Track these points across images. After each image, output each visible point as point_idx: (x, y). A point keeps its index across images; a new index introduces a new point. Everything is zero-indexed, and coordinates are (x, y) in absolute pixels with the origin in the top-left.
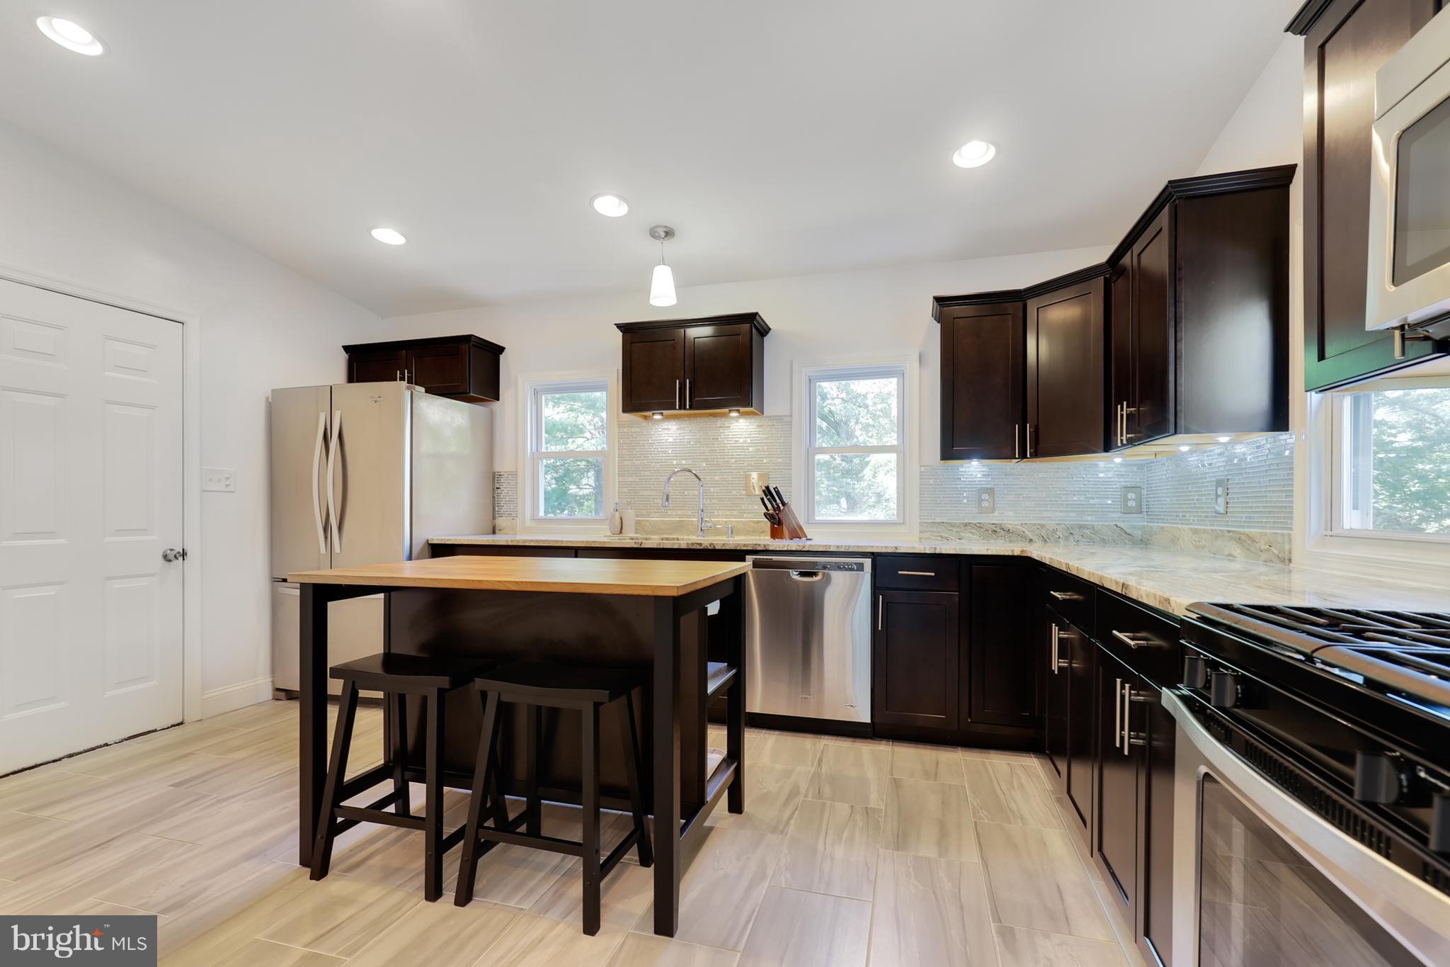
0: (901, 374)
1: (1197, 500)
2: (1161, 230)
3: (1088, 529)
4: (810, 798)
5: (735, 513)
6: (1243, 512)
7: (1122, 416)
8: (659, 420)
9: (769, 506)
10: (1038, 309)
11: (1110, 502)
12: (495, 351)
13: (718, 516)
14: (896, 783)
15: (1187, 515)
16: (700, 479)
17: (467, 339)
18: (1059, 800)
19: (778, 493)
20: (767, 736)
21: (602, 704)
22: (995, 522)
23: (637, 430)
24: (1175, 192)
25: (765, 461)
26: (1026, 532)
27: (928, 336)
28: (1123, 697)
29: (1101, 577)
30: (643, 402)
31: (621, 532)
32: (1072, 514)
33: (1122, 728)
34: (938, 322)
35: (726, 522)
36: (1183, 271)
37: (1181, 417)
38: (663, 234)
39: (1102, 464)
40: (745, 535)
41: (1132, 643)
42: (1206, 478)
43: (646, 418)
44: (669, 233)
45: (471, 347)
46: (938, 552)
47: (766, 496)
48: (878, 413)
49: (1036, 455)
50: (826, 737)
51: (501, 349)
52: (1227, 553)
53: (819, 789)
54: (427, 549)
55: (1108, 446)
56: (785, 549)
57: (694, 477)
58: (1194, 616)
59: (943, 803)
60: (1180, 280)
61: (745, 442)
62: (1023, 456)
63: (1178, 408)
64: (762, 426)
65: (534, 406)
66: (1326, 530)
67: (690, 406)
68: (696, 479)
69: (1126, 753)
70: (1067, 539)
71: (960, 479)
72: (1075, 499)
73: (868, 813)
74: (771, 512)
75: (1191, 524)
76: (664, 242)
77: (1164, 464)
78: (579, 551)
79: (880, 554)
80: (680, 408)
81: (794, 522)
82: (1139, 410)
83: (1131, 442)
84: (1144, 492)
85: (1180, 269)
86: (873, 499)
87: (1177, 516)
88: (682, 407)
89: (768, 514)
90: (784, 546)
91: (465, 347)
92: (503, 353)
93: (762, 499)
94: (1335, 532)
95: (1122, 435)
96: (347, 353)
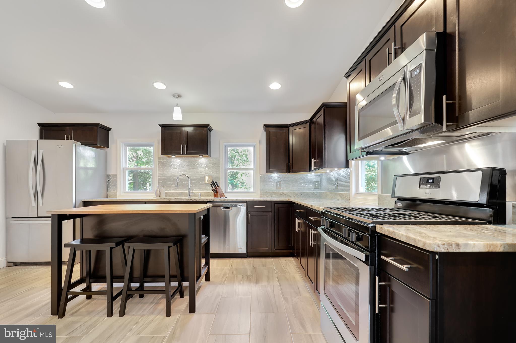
0: (254, 146)
1: (331, 185)
2: (321, 114)
3: (306, 193)
4: (230, 275)
5: (201, 189)
6: (340, 188)
7: (313, 162)
8: (174, 158)
9: (213, 187)
10: (292, 130)
11: (311, 185)
12: (108, 130)
13: (195, 190)
14: (255, 269)
15: (329, 189)
16: (189, 178)
17: (97, 125)
18: (299, 268)
19: (216, 183)
20: (214, 260)
21: (171, 247)
22: (281, 191)
23: (166, 161)
24: (325, 105)
25: (211, 172)
26: (290, 194)
27: (262, 136)
28: (311, 233)
29: (307, 204)
30: (169, 151)
31: (160, 196)
32: (302, 189)
33: (311, 241)
34: (265, 131)
35: (198, 192)
36: (326, 126)
37: (326, 163)
38: (177, 96)
39: (309, 175)
40: (204, 196)
41: (313, 219)
42: (333, 179)
43: (169, 157)
44: (179, 96)
45: (99, 128)
46: (266, 200)
47: (212, 184)
48: (242, 155)
49: (292, 172)
50: (233, 259)
51: (110, 129)
52: (337, 198)
53: (232, 273)
54: (82, 203)
55: (310, 170)
56: (220, 200)
57: (187, 177)
58: (324, 210)
59: (268, 272)
60: (326, 128)
61: (204, 166)
62: (289, 172)
63: (325, 161)
64: (210, 161)
65: (124, 151)
66: (356, 192)
67: (186, 153)
68: (188, 178)
69: (312, 246)
70: (300, 196)
71: (271, 179)
72: (302, 185)
73: (247, 277)
74: (214, 189)
75: (330, 191)
76: (178, 99)
77: (324, 175)
78: (146, 203)
79: (249, 201)
80: (182, 154)
81: (221, 192)
82: (317, 161)
83: (315, 169)
84: (320, 183)
85: (326, 125)
86: (241, 185)
87: (327, 189)
88: (183, 154)
89: (213, 189)
90: (219, 199)
91: (96, 128)
92: (111, 131)
93: (211, 185)
94: (358, 192)
95: (313, 167)
96: (39, 126)
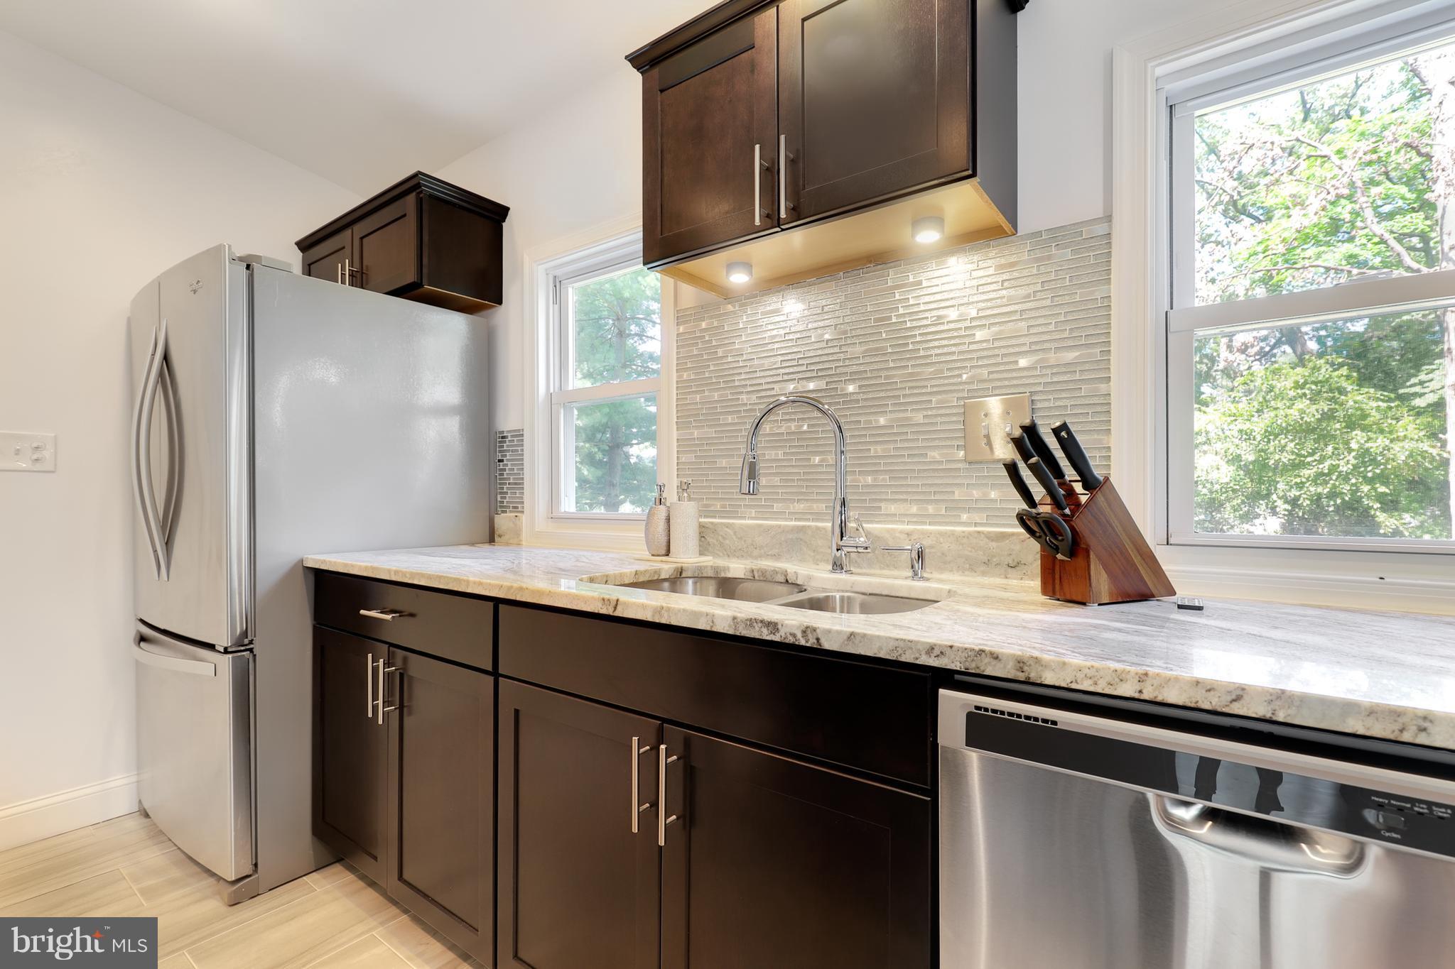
5: (931, 509)
8: (751, 294)
9: (1038, 491)
12: (497, 213)
13: (891, 517)
16: (840, 426)
17: (414, 184)
19: (1070, 448)
23: (712, 322)
25: (1024, 363)
30: (684, 229)
35: (909, 533)
40: (961, 571)
45: (425, 199)
47: (1026, 458)
51: (505, 212)
54: (301, 576)
61: (965, 317)
64: (1013, 265)
67: (790, 217)
74: (1046, 509)
81: (1126, 541)
88: (772, 218)
89: (1035, 518)
91: (412, 199)
92: (508, 219)
93: (1012, 469)
